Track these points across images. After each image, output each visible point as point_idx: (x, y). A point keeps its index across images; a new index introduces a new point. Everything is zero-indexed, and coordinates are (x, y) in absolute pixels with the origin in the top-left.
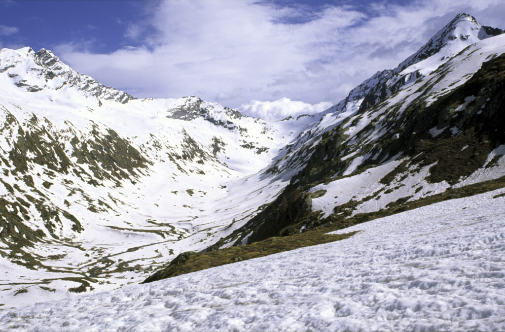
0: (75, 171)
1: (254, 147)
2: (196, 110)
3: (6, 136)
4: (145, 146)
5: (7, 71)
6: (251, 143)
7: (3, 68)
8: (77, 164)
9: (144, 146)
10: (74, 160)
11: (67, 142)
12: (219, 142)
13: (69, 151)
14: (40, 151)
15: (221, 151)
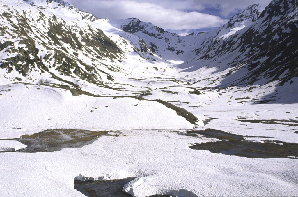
0: (86, 49)
1: (175, 50)
2: (137, 27)
3: (42, 23)
4: (118, 42)
6: (173, 48)
8: (86, 46)
10: (84, 43)
11: (76, 32)
12: (154, 46)
13: (80, 38)
14: (63, 36)
15: (156, 51)
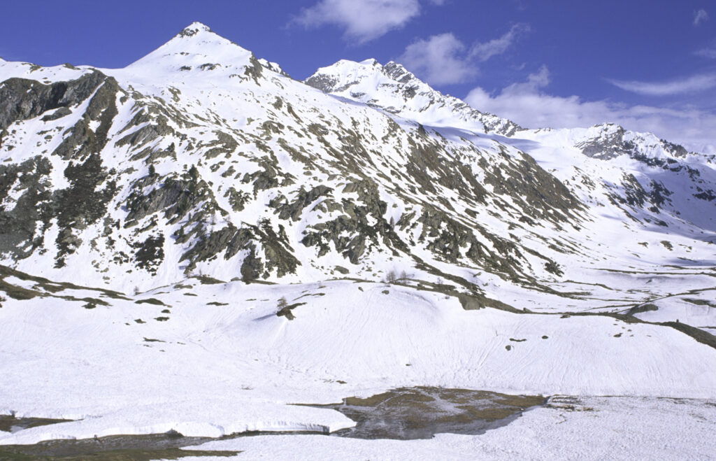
0: (495, 202)
1: (713, 197)
2: (617, 145)
3: (394, 145)
4: (570, 183)
5: (349, 90)
6: (709, 192)
7: (343, 86)
8: (496, 194)
9: (568, 182)
10: (489, 188)
11: (472, 163)
12: (661, 190)
13: (480, 175)
14: (442, 171)
15: (665, 201)
